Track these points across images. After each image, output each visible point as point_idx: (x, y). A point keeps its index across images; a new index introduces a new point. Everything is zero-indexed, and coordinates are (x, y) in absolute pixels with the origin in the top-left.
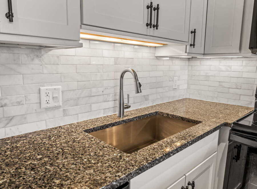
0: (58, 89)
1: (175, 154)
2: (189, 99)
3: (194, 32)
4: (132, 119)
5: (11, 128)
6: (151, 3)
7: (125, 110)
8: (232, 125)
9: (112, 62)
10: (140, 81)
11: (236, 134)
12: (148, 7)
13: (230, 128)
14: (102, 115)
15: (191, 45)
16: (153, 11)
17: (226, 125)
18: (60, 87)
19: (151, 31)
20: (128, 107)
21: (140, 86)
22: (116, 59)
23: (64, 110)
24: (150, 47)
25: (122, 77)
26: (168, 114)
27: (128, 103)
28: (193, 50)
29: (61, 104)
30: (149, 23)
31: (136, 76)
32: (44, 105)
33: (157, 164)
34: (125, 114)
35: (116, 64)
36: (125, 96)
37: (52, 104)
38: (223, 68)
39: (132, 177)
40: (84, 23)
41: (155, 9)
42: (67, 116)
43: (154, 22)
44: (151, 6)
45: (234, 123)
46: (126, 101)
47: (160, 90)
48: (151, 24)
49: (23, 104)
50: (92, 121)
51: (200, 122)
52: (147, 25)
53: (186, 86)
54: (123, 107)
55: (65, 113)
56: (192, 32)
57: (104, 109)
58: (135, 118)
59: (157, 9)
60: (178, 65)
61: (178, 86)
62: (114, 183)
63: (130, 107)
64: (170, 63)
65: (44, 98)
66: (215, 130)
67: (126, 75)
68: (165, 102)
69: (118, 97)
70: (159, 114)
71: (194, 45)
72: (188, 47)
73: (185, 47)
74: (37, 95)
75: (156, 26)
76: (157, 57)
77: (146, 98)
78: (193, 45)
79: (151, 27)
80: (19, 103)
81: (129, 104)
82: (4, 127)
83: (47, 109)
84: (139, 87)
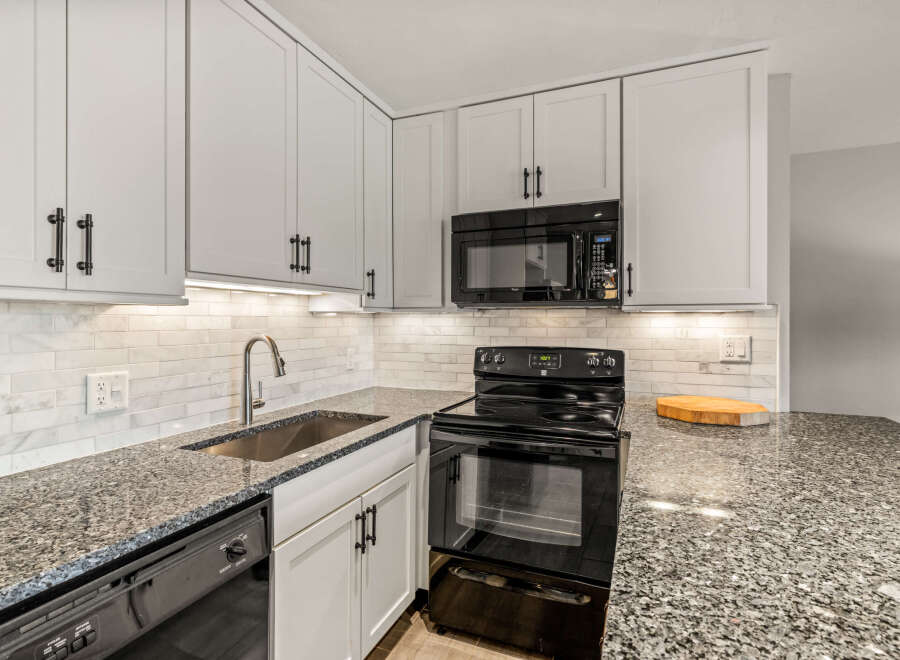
0: (123, 377)
1: (340, 456)
2: (379, 388)
3: (371, 274)
4: (269, 425)
5: (25, 454)
6: (298, 236)
7: (256, 412)
8: (433, 417)
9: (227, 324)
10: (282, 355)
11: (438, 429)
12: (292, 241)
13: (430, 423)
14: (207, 424)
15: (369, 295)
16: (301, 246)
17: (425, 417)
18: (126, 372)
19: (300, 275)
20: (260, 405)
21: (283, 363)
22: (235, 319)
23: (132, 416)
24: (299, 296)
25: (248, 350)
26: (335, 413)
27: (261, 397)
28: (374, 302)
29: (127, 406)
30: (295, 264)
31: (274, 348)
32: (94, 407)
33: (312, 469)
34: (254, 419)
35: (234, 327)
36: (254, 387)
37: (110, 404)
38: (429, 331)
39: (277, 484)
40: (192, 269)
41: (303, 243)
42: (138, 426)
43: (303, 262)
44: (297, 240)
45: (435, 414)
46: (255, 395)
47: (322, 373)
48: (297, 267)
49: (52, 407)
50: (189, 435)
51: (386, 417)
52: (292, 267)
53: (370, 365)
54: (250, 405)
55: (134, 422)
56: (369, 274)
57: (211, 413)
58: (275, 423)
59: (308, 242)
60: (352, 326)
61: (356, 364)
62: (252, 489)
63: (264, 404)
64: (337, 322)
65: (94, 394)
66: (406, 425)
67: (255, 348)
68: (332, 395)
69: (239, 389)
70: (320, 416)
71: (373, 295)
72: (364, 297)
73: (358, 297)
74: (80, 389)
75: (307, 269)
76: (312, 313)
77: (294, 388)
78: (371, 295)
79: (298, 271)
80: (44, 405)
81: (263, 400)
82: (11, 453)
83: (99, 415)
84: (280, 367)
